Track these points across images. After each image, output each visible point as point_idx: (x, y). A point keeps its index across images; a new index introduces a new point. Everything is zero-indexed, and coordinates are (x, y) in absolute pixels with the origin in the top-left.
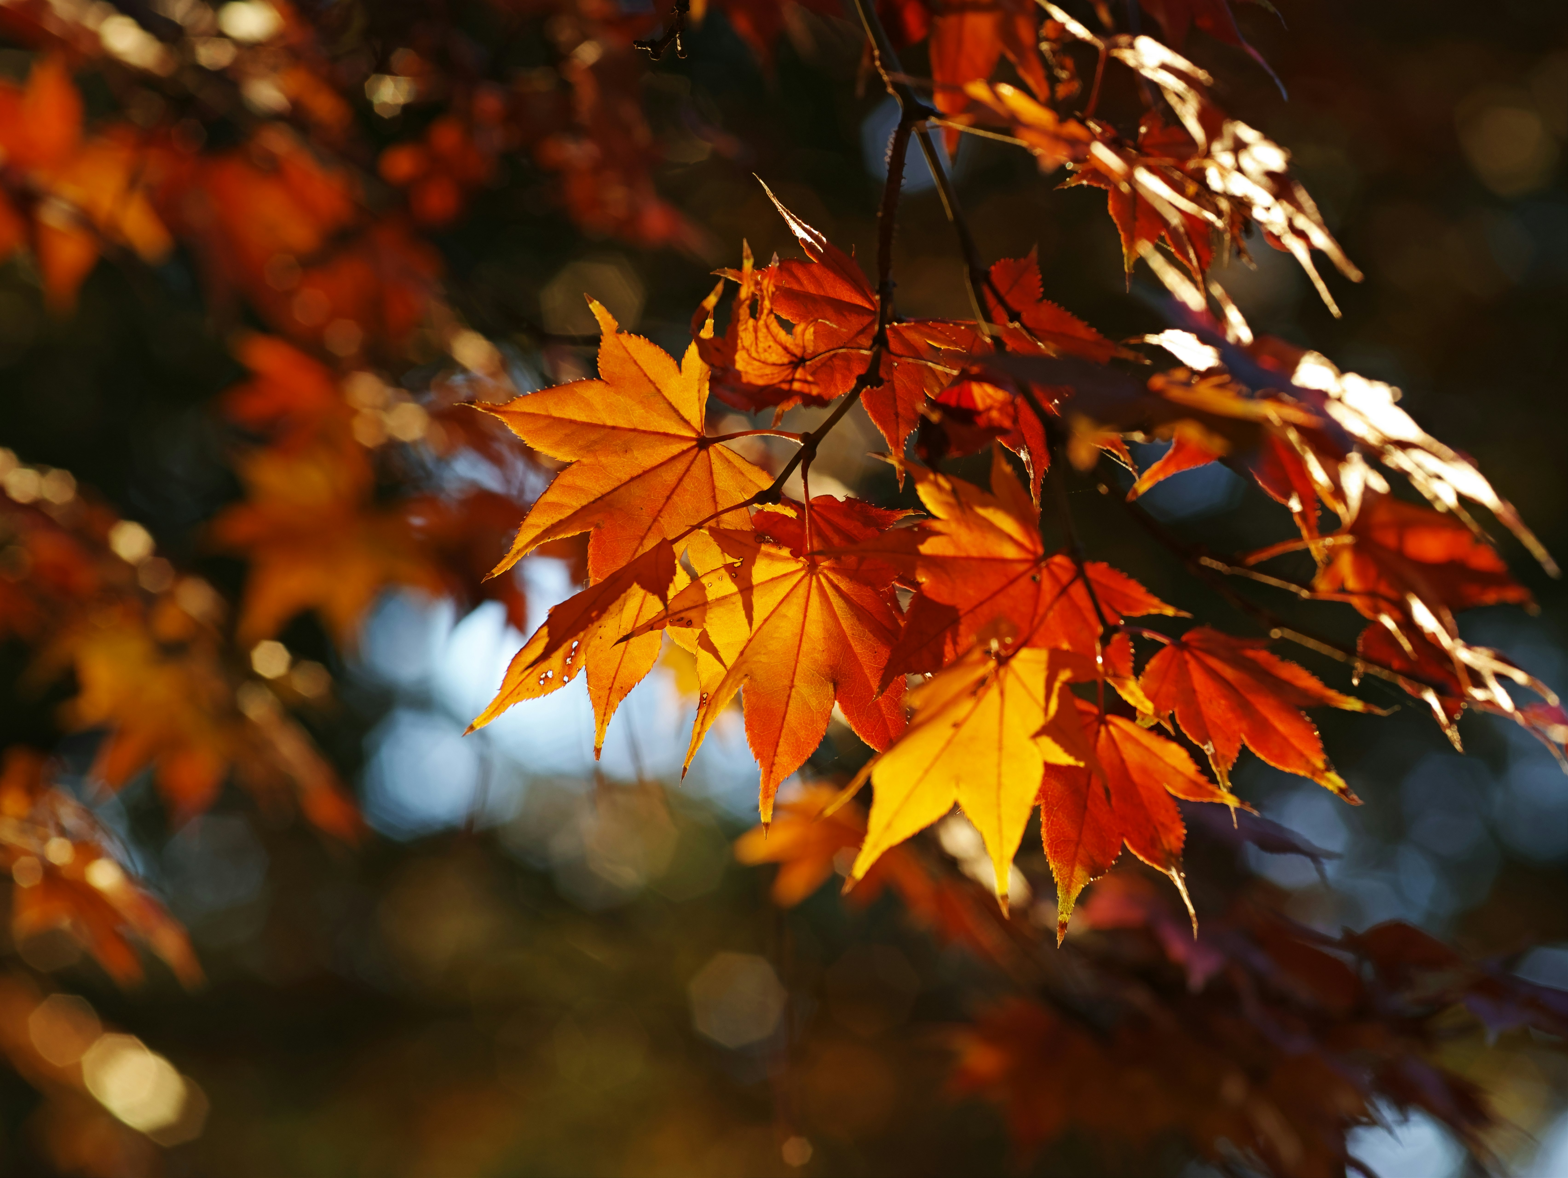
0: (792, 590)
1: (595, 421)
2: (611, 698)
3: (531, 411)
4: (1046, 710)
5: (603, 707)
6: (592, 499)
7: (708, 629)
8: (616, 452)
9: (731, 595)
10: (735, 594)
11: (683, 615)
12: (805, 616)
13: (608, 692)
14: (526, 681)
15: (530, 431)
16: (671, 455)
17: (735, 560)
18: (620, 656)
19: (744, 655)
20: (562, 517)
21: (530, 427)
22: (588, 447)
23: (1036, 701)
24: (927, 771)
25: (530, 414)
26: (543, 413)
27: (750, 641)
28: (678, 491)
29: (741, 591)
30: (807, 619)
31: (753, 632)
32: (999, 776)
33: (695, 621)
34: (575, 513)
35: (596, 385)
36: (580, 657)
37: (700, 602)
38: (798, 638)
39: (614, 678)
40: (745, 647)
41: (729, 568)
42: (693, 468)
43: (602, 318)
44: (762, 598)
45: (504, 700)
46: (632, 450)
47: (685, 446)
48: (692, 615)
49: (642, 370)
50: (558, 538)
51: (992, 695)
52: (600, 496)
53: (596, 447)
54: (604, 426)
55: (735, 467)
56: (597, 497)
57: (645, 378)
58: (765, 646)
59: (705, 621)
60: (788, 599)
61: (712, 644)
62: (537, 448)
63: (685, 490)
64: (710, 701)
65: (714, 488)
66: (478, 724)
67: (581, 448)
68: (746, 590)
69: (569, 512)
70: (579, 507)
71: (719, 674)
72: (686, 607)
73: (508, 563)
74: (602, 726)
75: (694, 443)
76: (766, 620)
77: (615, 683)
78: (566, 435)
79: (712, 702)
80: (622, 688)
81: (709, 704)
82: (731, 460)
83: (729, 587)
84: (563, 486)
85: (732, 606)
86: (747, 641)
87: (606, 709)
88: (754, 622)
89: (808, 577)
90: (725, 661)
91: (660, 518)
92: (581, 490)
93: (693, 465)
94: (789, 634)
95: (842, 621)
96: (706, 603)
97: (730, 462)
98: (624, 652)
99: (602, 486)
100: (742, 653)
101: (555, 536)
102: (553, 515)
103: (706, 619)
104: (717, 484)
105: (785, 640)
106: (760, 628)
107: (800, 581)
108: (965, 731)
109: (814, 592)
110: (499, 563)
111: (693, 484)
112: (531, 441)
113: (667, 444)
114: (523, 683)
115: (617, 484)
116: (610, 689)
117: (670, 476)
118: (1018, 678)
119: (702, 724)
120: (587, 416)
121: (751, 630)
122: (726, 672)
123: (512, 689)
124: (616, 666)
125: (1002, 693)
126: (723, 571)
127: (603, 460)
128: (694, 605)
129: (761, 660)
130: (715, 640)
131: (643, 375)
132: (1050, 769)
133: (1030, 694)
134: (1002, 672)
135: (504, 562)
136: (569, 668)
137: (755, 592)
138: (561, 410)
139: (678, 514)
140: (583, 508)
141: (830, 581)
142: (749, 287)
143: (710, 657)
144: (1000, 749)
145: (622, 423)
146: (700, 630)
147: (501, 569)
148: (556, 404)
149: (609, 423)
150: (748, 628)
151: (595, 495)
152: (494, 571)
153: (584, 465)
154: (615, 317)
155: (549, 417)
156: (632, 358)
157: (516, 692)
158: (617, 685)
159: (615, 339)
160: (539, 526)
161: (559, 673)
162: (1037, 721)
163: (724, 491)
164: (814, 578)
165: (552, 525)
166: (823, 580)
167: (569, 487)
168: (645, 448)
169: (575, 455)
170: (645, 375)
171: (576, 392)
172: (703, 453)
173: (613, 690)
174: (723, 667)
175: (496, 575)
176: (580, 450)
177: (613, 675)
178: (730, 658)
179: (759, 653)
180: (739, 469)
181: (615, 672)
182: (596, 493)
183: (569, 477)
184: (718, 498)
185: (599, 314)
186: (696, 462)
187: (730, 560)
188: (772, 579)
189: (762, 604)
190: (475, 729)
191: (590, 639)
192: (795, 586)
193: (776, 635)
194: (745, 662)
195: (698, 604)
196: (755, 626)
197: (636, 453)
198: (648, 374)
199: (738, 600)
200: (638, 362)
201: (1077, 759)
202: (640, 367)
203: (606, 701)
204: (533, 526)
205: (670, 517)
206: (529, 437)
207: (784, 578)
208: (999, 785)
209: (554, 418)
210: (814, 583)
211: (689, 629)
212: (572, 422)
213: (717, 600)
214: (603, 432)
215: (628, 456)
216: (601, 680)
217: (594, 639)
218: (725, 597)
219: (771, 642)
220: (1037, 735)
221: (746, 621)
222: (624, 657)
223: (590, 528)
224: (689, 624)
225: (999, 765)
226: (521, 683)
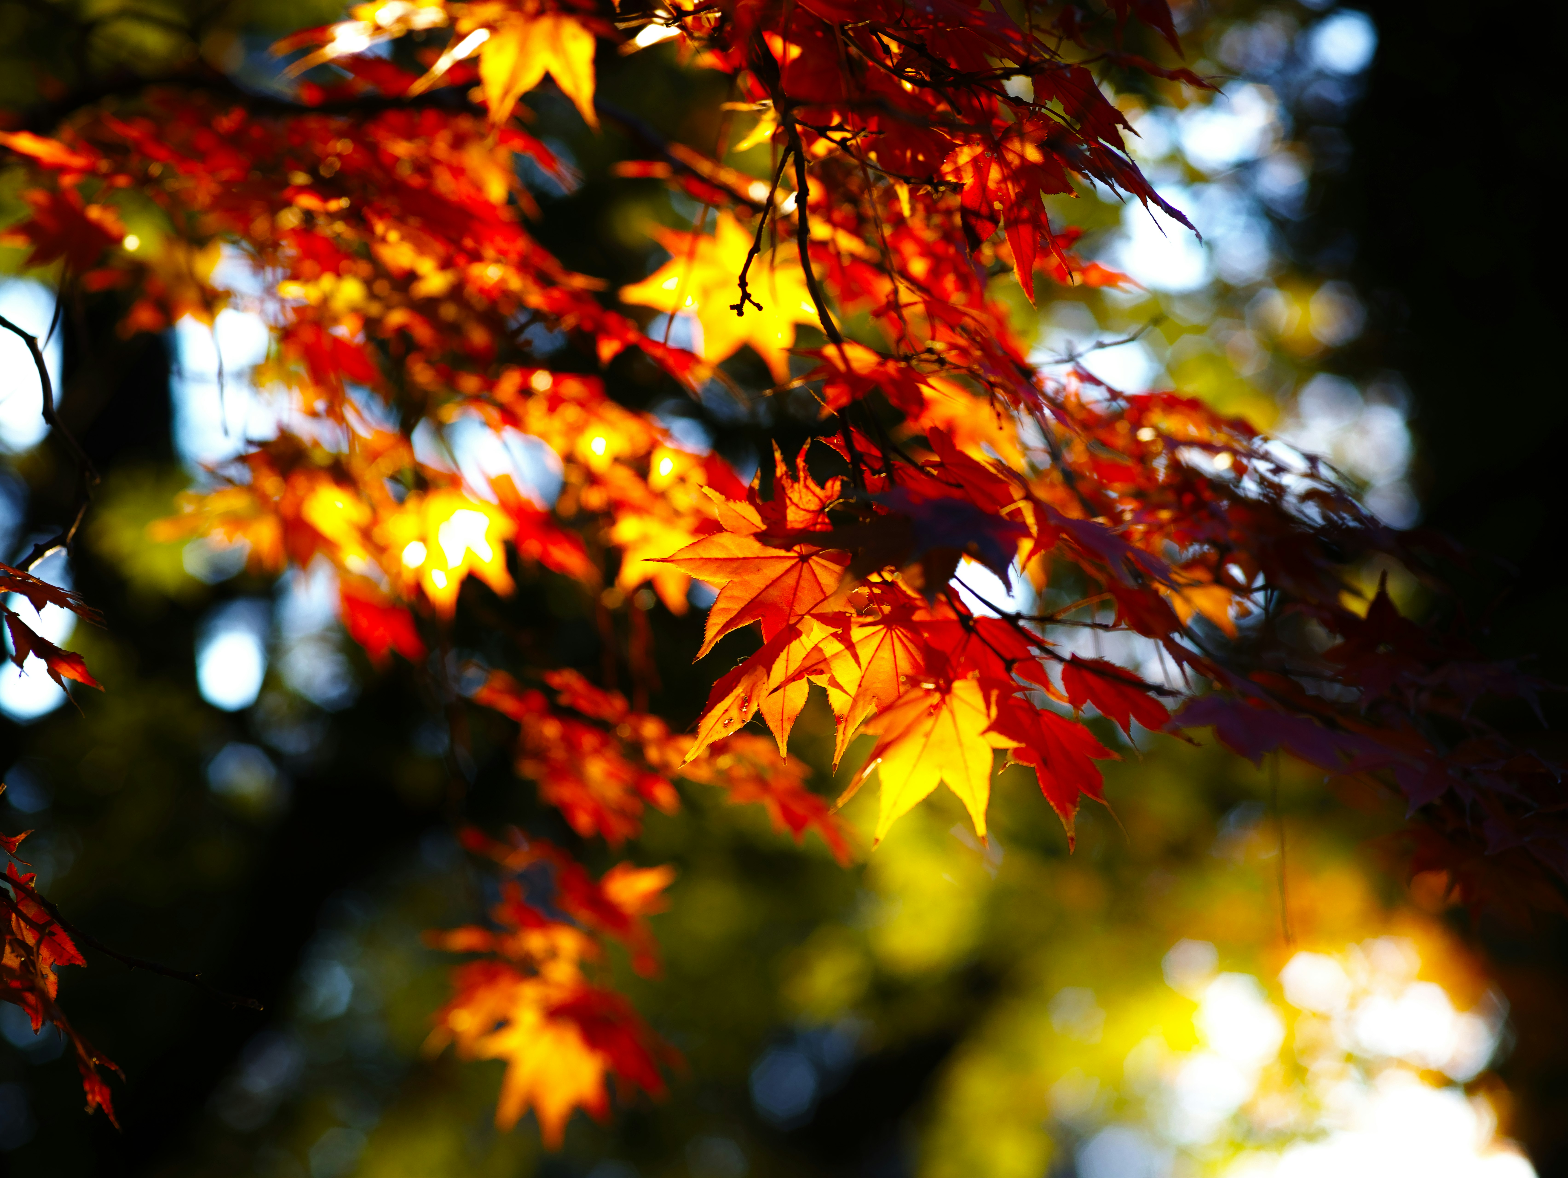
0: (881, 641)
1: (731, 556)
2: (784, 726)
3: (689, 557)
4: (988, 715)
5: (781, 732)
6: (746, 603)
7: (834, 674)
8: (752, 572)
9: (841, 651)
10: (843, 650)
11: (815, 668)
12: (895, 657)
13: (781, 722)
14: (715, 727)
15: (693, 569)
16: (786, 569)
17: (837, 630)
18: (782, 699)
19: (863, 686)
20: (732, 616)
21: (692, 566)
22: (735, 571)
23: (979, 711)
24: (915, 766)
25: (691, 559)
26: (697, 557)
27: (863, 677)
28: (799, 589)
29: (847, 648)
30: (897, 658)
31: (863, 671)
32: (965, 761)
33: (825, 670)
34: (739, 613)
35: (725, 534)
36: (753, 705)
37: (822, 659)
38: (895, 670)
39: (782, 713)
40: (861, 682)
41: (835, 635)
42: (803, 574)
43: (713, 496)
44: (863, 649)
45: (702, 741)
46: (762, 569)
47: (793, 562)
48: (821, 666)
49: (749, 521)
50: (739, 627)
51: (945, 713)
52: (750, 600)
53: (739, 571)
54: (738, 559)
55: (830, 569)
56: (749, 601)
57: (754, 526)
58: (877, 678)
59: (831, 669)
60: (880, 647)
61: (838, 683)
62: (701, 578)
63: (803, 588)
64: (846, 718)
65: (819, 584)
66: (688, 759)
67: (730, 573)
68: (850, 646)
69: (735, 613)
70: (740, 609)
71: (847, 701)
72: (813, 663)
73: (706, 650)
74: (783, 744)
75: (797, 560)
76: (869, 663)
77: (784, 716)
78: (717, 567)
79: (848, 719)
80: (789, 718)
81: (847, 721)
82: (826, 565)
83: (838, 646)
84: (727, 597)
85: (844, 658)
86: (861, 678)
87: (782, 733)
88: (862, 666)
89: (889, 632)
90: (849, 692)
91: (793, 607)
92: (738, 598)
93: (803, 573)
94: (889, 668)
95: (916, 657)
96: (825, 660)
97: (825, 567)
98: (784, 696)
99: (750, 594)
100: (860, 686)
101: (736, 626)
102: (726, 616)
103: (832, 668)
104: (821, 581)
105: (888, 673)
106: (867, 669)
107: (885, 635)
108: (934, 737)
109: (896, 641)
110: (699, 650)
111: (807, 584)
112: (696, 575)
113: (783, 562)
114: (713, 729)
115: (759, 591)
116: (782, 720)
117: (790, 580)
118: (962, 700)
119: (844, 734)
120: (726, 554)
121: (861, 670)
122: (852, 699)
123: (707, 733)
124: (782, 706)
125: (952, 712)
126: (831, 637)
127: (746, 578)
128: (818, 661)
129: (878, 686)
130: (839, 680)
131: (751, 524)
132: (998, 753)
133: (973, 708)
134: (947, 698)
135: (702, 650)
136: (746, 713)
137: (856, 646)
138: (708, 553)
139: (804, 603)
140: (743, 609)
141: (902, 633)
142: (782, 469)
143: (838, 691)
144: (961, 744)
145: (749, 555)
146: (830, 675)
147: (702, 654)
148: (704, 550)
149: (741, 556)
150: (859, 670)
151: (747, 600)
152: (698, 655)
153: (736, 583)
154: (721, 493)
155: (701, 559)
156: (741, 515)
157: (710, 735)
158: (785, 717)
159: (726, 506)
160: (719, 624)
161: (737, 718)
162: (984, 723)
163: (827, 585)
164: (893, 632)
165: (727, 622)
166: (899, 633)
167: (730, 597)
168: (769, 567)
169: (728, 578)
170: (753, 524)
171: (714, 541)
172: (805, 565)
173: (784, 721)
174: (849, 697)
175: (701, 658)
176: (730, 574)
177: (781, 712)
178: (852, 690)
179: (875, 683)
180: (833, 570)
181: (782, 709)
182: (747, 598)
183: (729, 591)
184: (825, 589)
185: (710, 493)
186: (803, 570)
187: (833, 630)
188: (866, 637)
189: (865, 654)
190: (687, 762)
191: (759, 691)
192: (883, 639)
193: (881, 670)
194: (866, 690)
195: (820, 660)
196: (864, 667)
197: (765, 571)
198: (755, 523)
199: (848, 654)
200: (746, 517)
201: (1019, 741)
202: (748, 520)
203: (781, 728)
204: (715, 624)
205: (800, 606)
206: (694, 572)
207: (874, 635)
208: (967, 768)
209: (705, 559)
210: (894, 635)
211: (824, 675)
212: (717, 559)
213: (833, 656)
214: (739, 562)
215: (761, 573)
216: (774, 716)
217: (762, 691)
218: (837, 653)
219: (880, 675)
220: (984, 732)
221: (856, 666)
222: (785, 699)
223: (759, 617)
224: (821, 672)
225: (963, 755)
226: (712, 729)
